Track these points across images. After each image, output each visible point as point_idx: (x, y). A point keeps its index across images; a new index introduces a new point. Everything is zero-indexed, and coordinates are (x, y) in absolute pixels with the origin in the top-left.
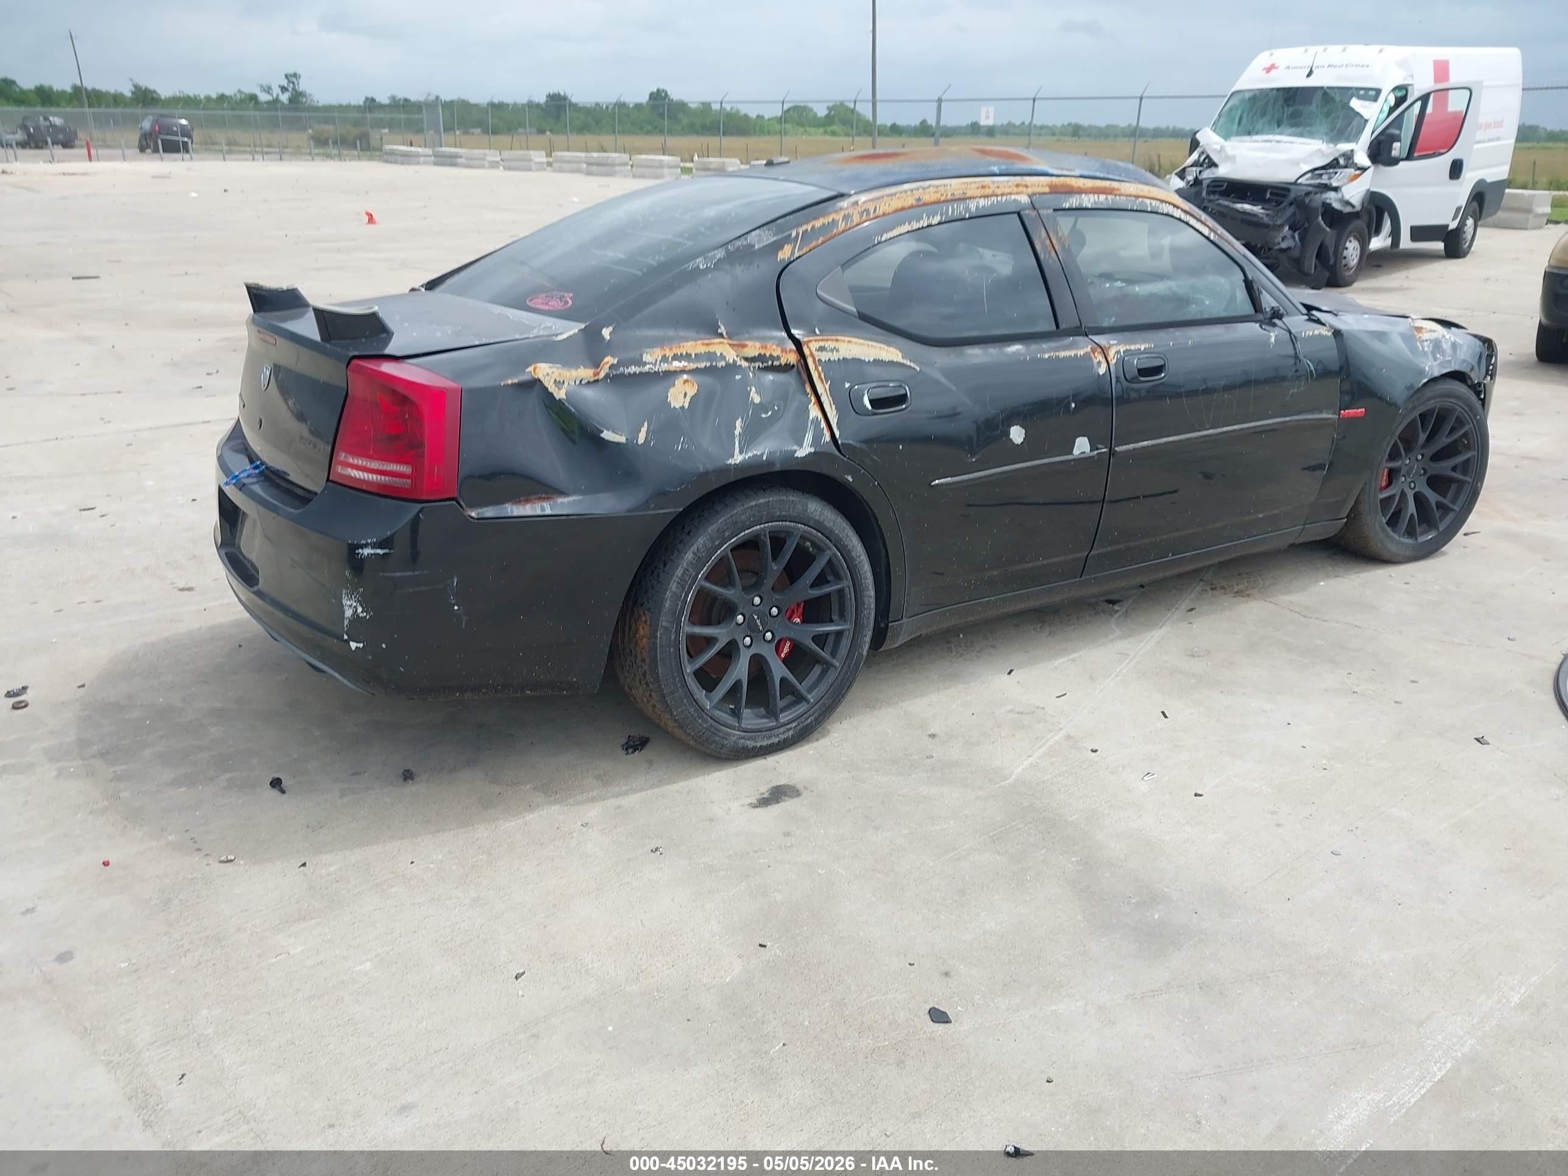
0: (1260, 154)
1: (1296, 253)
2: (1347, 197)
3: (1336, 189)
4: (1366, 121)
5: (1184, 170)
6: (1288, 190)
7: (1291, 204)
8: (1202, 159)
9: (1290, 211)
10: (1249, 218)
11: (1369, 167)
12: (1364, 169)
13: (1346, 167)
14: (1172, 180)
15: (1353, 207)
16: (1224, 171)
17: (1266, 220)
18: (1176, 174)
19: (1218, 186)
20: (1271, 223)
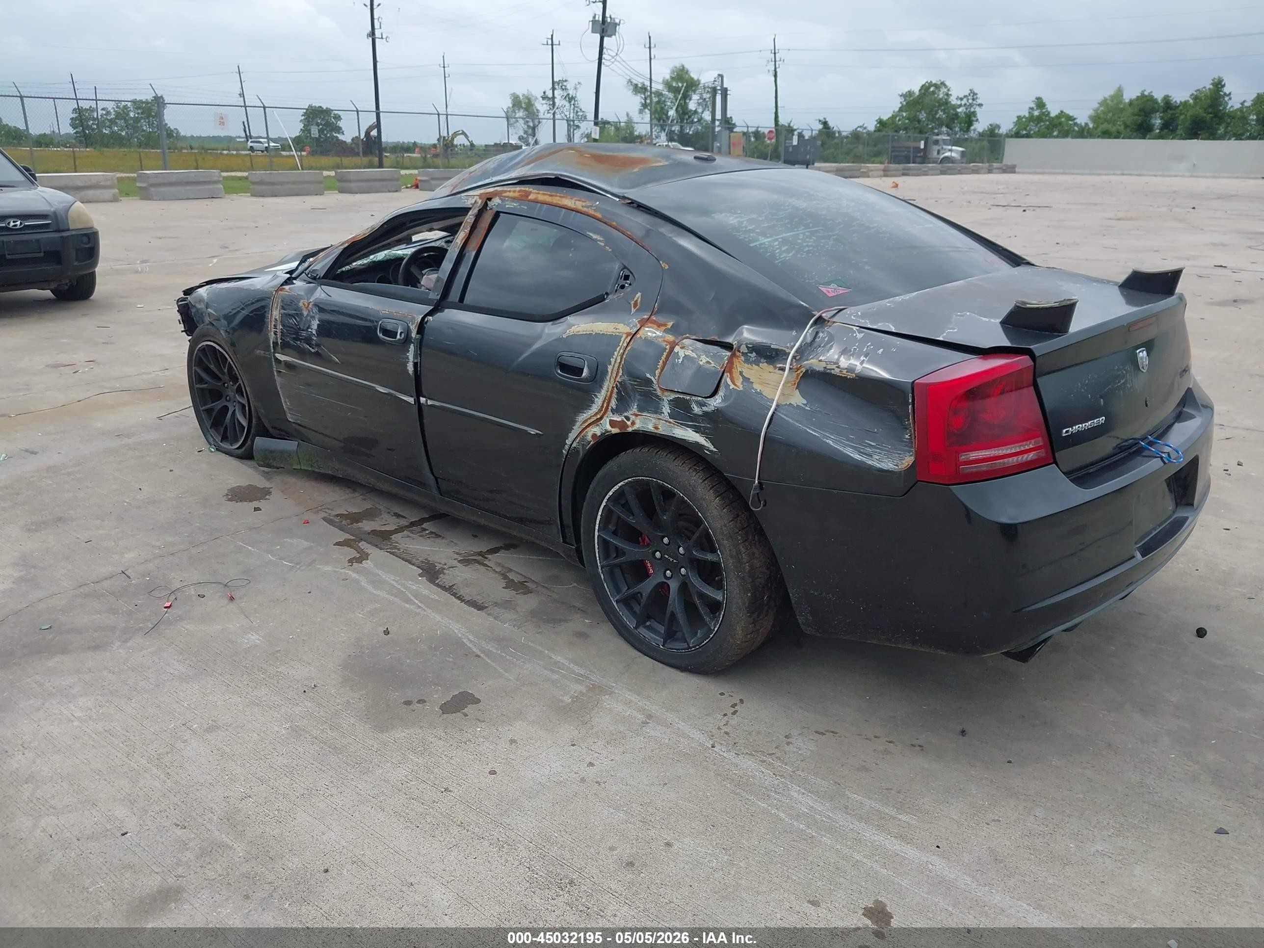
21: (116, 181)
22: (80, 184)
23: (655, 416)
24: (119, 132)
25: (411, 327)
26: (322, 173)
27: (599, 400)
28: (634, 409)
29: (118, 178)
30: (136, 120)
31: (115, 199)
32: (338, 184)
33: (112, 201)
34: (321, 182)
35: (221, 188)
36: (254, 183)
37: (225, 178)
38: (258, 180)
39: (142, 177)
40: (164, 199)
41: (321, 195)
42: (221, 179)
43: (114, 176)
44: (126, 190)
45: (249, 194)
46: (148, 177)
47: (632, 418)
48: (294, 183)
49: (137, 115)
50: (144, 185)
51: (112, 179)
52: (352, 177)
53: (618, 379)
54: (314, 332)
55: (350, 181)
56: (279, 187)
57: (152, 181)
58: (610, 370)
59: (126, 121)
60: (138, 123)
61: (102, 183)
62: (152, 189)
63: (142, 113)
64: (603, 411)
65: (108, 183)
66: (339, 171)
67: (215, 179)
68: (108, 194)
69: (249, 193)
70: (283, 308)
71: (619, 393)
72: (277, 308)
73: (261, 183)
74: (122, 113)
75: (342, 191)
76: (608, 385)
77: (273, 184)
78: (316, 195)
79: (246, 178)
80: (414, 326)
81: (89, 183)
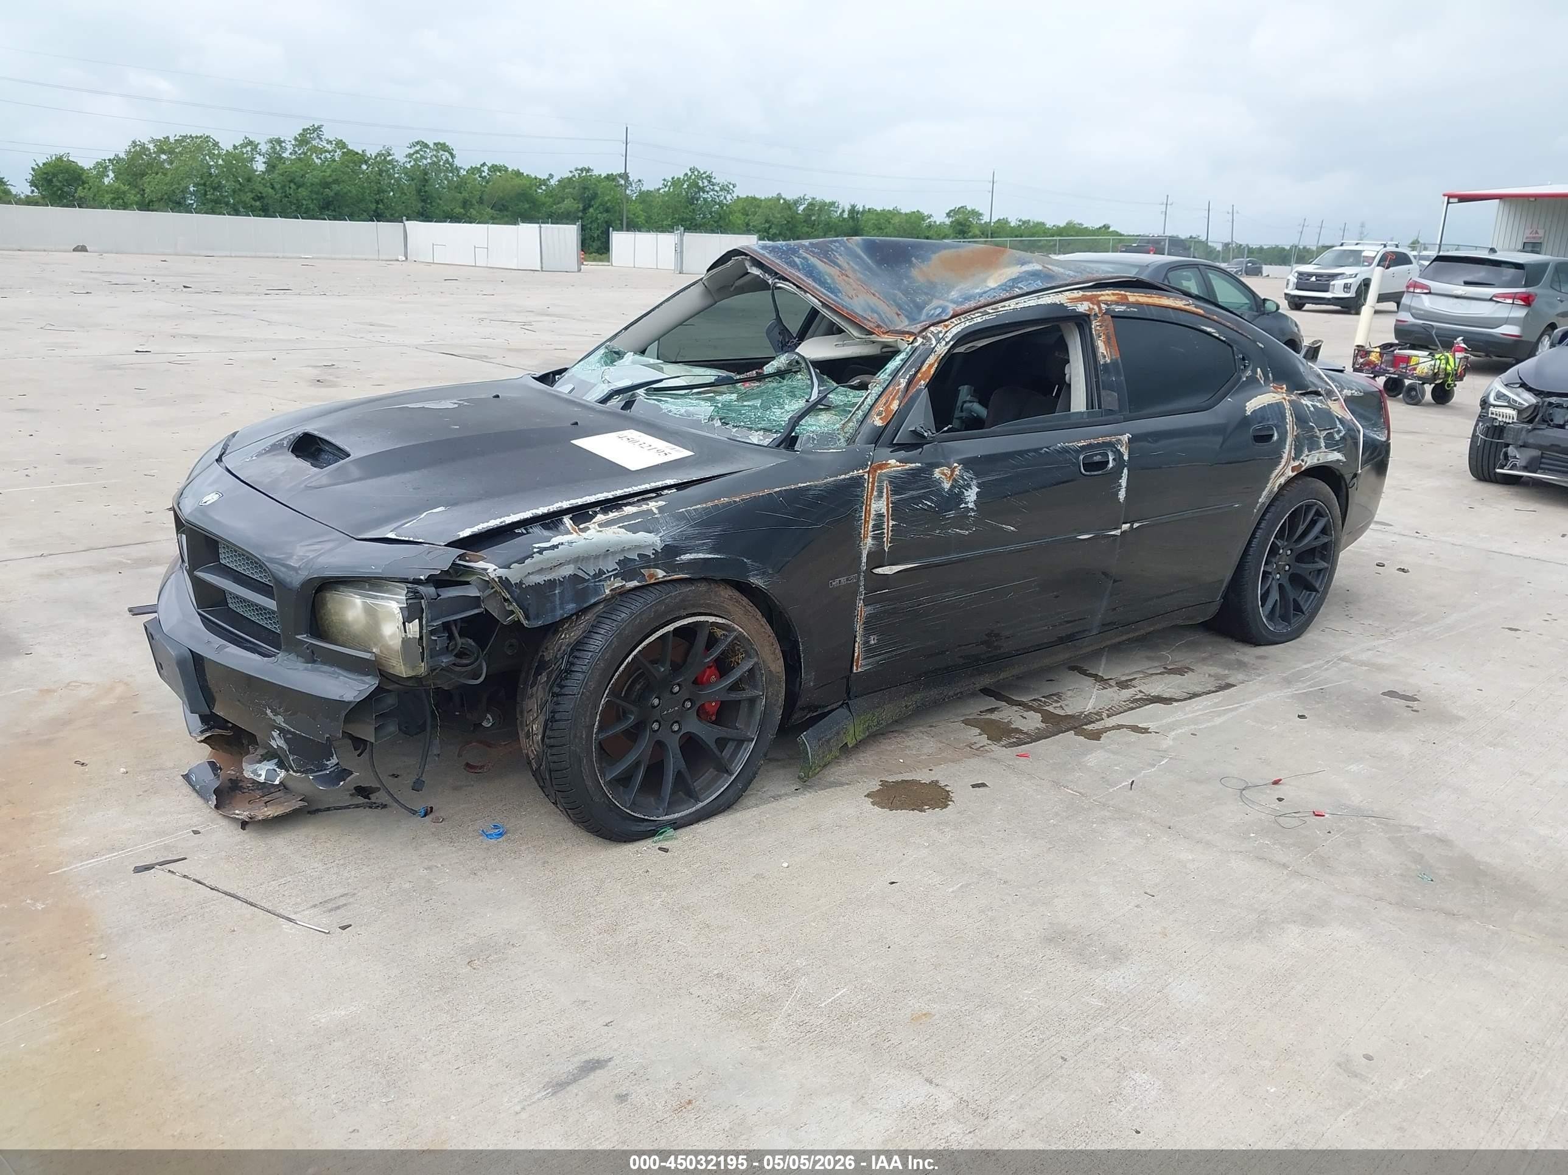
23: (1318, 451)
25: (1121, 450)
27: (1285, 456)
28: (1306, 452)
47: (1305, 459)
53: (1295, 433)
54: (971, 505)
58: (1288, 428)
64: (1288, 463)
70: (895, 492)
71: (1295, 445)
72: (880, 492)
76: (1289, 440)
80: (1124, 447)
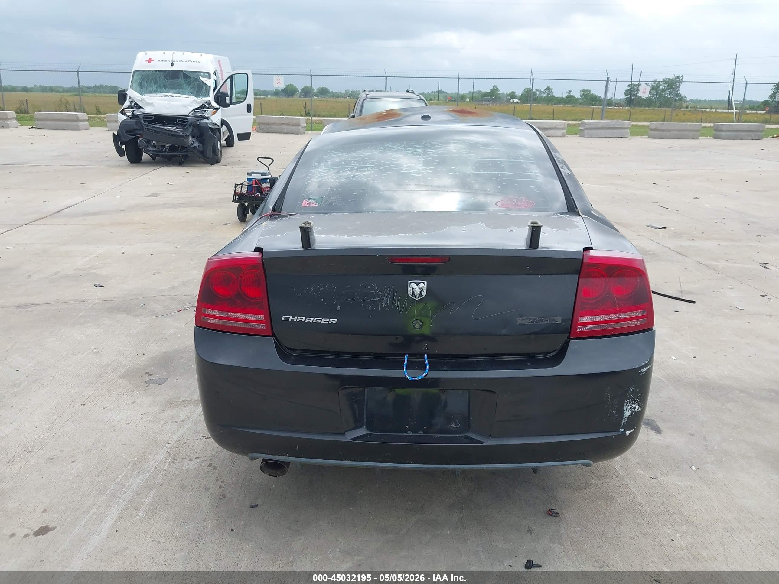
0: (166, 102)
1: (201, 149)
2: (214, 122)
3: (207, 118)
4: (210, 87)
5: (123, 110)
6: (187, 119)
7: (190, 126)
8: (133, 104)
9: (190, 129)
10: (172, 133)
11: (219, 108)
12: (217, 109)
13: (208, 108)
14: (119, 116)
15: (218, 126)
16: (148, 110)
17: (181, 133)
18: (120, 112)
19: (148, 118)
20: (184, 135)
21: (566, 126)
22: (546, 127)
24: (651, 98)
26: (701, 125)
29: (568, 124)
30: (663, 91)
31: (563, 136)
32: (714, 132)
33: (561, 137)
34: (699, 131)
35: (628, 132)
36: (651, 130)
37: (632, 126)
38: (654, 128)
39: (583, 124)
40: (591, 137)
41: (696, 139)
42: (630, 126)
43: (566, 123)
44: (573, 131)
45: (647, 137)
46: (586, 124)
48: (679, 131)
49: (664, 88)
50: (582, 128)
51: (564, 125)
52: (724, 129)
55: (722, 131)
56: (667, 133)
57: (587, 126)
59: (657, 91)
60: (663, 92)
61: (558, 127)
62: (586, 131)
63: (668, 86)
65: (562, 127)
66: (716, 124)
67: (626, 126)
68: (560, 132)
69: (647, 135)
73: (656, 130)
74: (656, 86)
75: (715, 137)
77: (663, 131)
78: (693, 139)
79: (648, 126)
81: (551, 126)
